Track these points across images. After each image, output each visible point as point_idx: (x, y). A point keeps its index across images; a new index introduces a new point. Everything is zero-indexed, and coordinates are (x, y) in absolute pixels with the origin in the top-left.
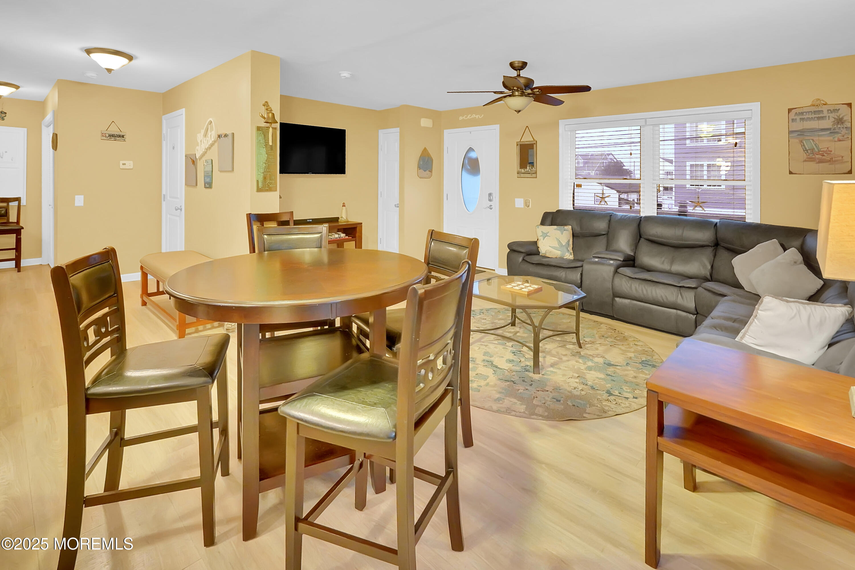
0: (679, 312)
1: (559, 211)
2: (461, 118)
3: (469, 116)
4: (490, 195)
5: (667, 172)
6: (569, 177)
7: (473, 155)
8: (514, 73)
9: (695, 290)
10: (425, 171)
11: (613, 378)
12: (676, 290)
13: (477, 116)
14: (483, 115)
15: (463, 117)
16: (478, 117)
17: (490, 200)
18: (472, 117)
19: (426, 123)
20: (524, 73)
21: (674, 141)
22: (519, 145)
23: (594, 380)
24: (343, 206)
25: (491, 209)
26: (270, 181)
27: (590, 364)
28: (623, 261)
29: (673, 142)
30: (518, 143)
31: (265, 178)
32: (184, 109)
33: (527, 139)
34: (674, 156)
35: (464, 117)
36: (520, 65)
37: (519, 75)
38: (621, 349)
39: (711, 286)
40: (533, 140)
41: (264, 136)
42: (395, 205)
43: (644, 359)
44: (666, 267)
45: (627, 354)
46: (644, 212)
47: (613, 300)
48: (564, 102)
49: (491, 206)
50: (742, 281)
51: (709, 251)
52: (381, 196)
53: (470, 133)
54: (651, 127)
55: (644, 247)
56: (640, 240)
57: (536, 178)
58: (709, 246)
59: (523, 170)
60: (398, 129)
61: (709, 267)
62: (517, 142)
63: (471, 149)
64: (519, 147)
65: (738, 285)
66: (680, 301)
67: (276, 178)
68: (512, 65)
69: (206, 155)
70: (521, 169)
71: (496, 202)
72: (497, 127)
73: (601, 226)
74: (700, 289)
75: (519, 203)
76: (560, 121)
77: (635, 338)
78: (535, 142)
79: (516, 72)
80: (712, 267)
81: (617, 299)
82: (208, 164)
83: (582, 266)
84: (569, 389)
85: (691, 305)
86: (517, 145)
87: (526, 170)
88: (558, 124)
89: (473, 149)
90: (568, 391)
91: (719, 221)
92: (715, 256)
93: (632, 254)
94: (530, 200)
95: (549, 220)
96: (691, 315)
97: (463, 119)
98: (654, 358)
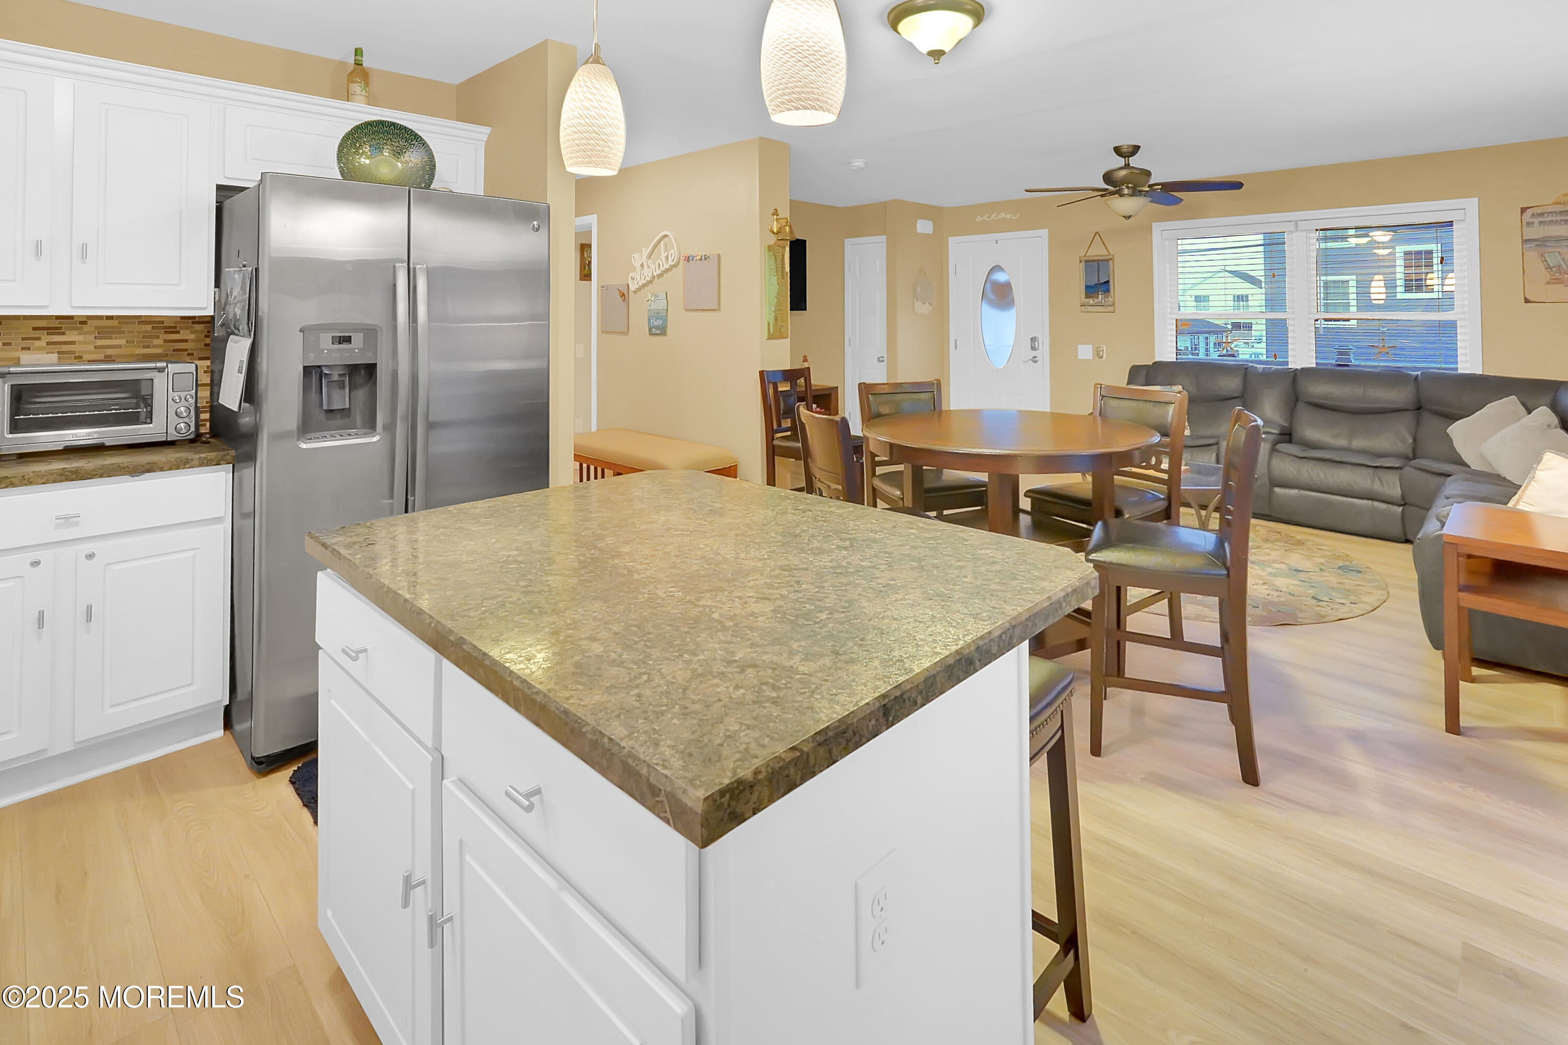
0: (1376, 504)
1: (1156, 364)
2: (979, 219)
3: (993, 216)
4: (1033, 340)
5: (1238, 297)
6: (1169, 310)
7: (1001, 277)
8: (1121, 162)
9: (1398, 472)
10: (924, 303)
11: (1312, 585)
12: (1370, 470)
13: (1008, 216)
14: (1019, 214)
15: (983, 217)
16: (1011, 217)
17: (1033, 348)
18: (1000, 217)
19: (924, 227)
20: (1134, 161)
21: (1263, 247)
22: (1084, 262)
23: (1288, 587)
24: (804, 361)
25: (1035, 362)
26: (782, 324)
27: (1270, 570)
28: (1280, 434)
29: (1261, 249)
30: (1082, 259)
31: (776, 319)
32: (595, 216)
33: (1097, 251)
34: (1262, 273)
35: (985, 218)
36: (1131, 150)
37: (1129, 164)
38: (1301, 554)
39: (1424, 463)
40: (1107, 253)
41: (776, 258)
42: (878, 358)
43: (1341, 565)
44: (1343, 442)
45: (1316, 559)
46: (1294, 362)
47: (1271, 491)
48: (1182, 200)
49: (1035, 357)
50: (1467, 456)
51: (1409, 417)
52: (850, 345)
53: (997, 243)
54: (1304, 234)
55: (1304, 413)
56: (1296, 405)
57: (1114, 312)
58: (1408, 410)
59: (1091, 300)
60: (884, 238)
61: (1410, 441)
62: (1080, 257)
63: (997, 268)
64: (1083, 264)
65: (1460, 462)
66: (1377, 487)
67: (787, 316)
68: (1117, 150)
69: (650, 285)
70: (1088, 300)
71: (1044, 351)
72: (1044, 233)
73: (1232, 384)
74: (1407, 469)
75: (1085, 352)
76: (1153, 224)
77: (1313, 541)
78: (1111, 257)
79: (1123, 159)
80: (1415, 440)
81: (1277, 490)
82: (657, 298)
83: (1217, 444)
84: (1263, 596)
85: (1395, 491)
86: (1081, 261)
87: (1096, 300)
88: (1150, 229)
89: (1002, 268)
90: (1262, 598)
91: (1419, 373)
92: (1418, 424)
93: (1287, 425)
94: (1104, 347)
95: (1142, 376)
96: (1395, 508)
97: (984, 220)
98: (1353, 562)
